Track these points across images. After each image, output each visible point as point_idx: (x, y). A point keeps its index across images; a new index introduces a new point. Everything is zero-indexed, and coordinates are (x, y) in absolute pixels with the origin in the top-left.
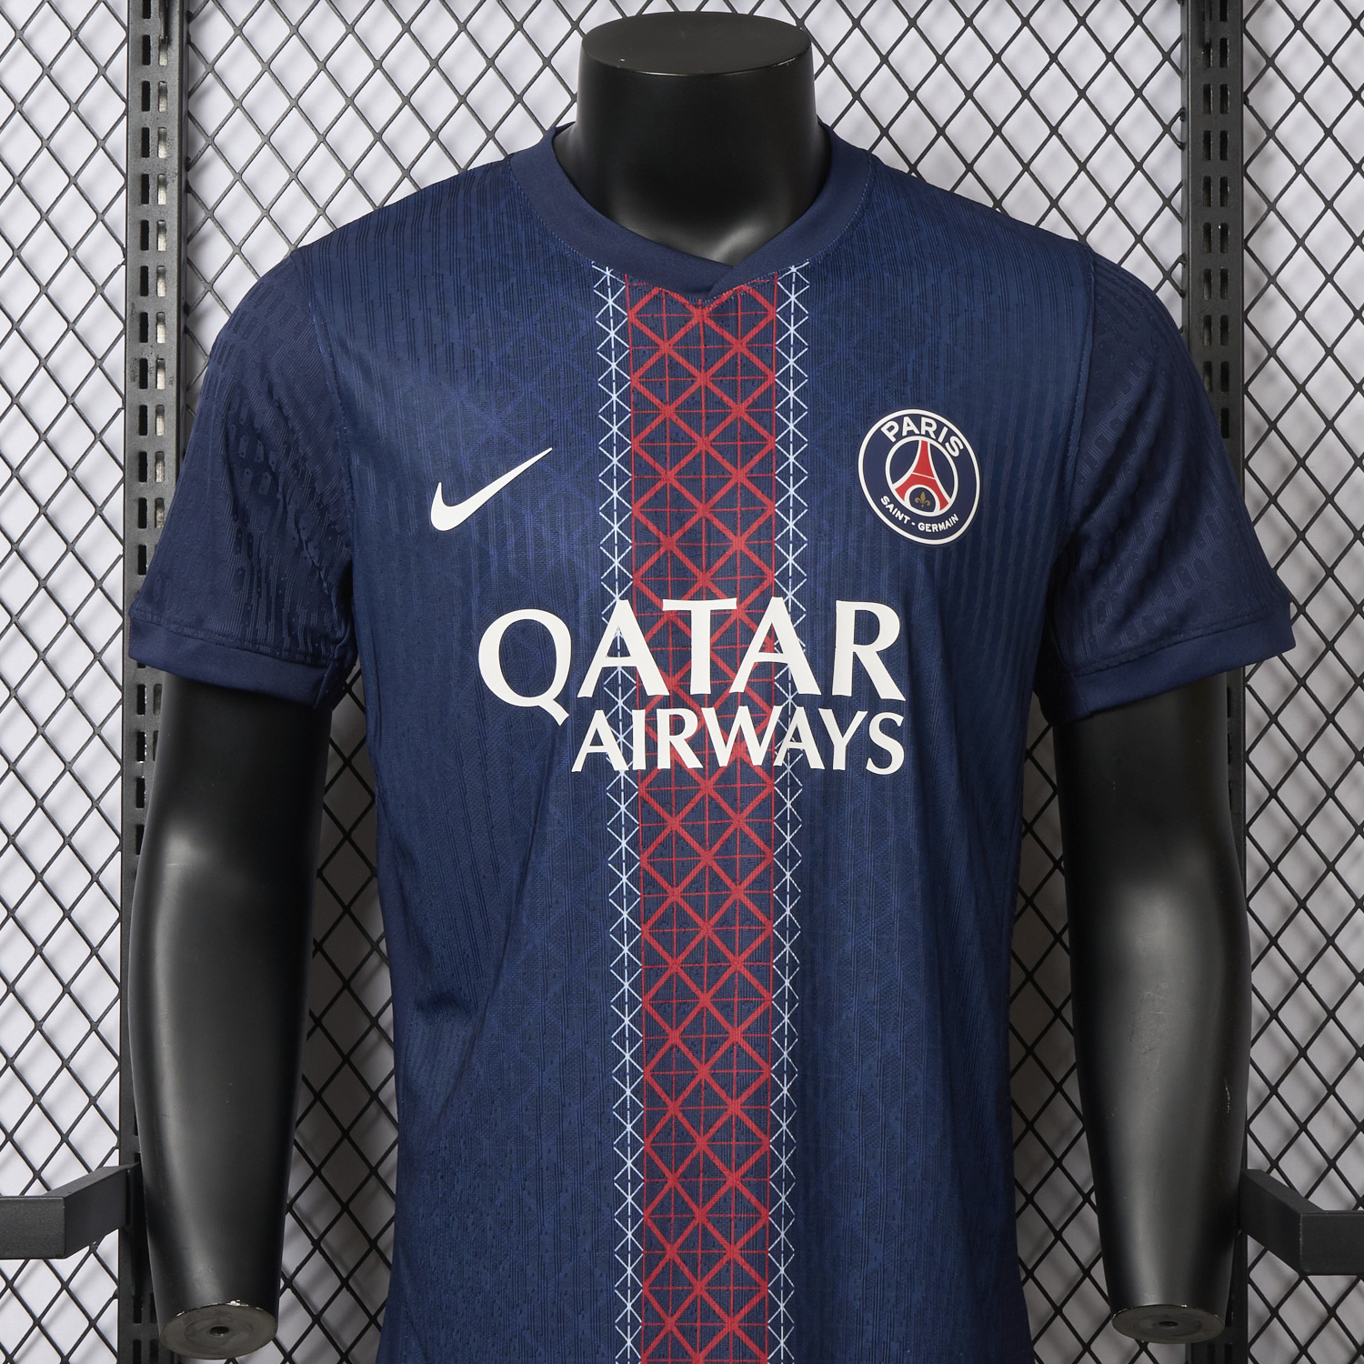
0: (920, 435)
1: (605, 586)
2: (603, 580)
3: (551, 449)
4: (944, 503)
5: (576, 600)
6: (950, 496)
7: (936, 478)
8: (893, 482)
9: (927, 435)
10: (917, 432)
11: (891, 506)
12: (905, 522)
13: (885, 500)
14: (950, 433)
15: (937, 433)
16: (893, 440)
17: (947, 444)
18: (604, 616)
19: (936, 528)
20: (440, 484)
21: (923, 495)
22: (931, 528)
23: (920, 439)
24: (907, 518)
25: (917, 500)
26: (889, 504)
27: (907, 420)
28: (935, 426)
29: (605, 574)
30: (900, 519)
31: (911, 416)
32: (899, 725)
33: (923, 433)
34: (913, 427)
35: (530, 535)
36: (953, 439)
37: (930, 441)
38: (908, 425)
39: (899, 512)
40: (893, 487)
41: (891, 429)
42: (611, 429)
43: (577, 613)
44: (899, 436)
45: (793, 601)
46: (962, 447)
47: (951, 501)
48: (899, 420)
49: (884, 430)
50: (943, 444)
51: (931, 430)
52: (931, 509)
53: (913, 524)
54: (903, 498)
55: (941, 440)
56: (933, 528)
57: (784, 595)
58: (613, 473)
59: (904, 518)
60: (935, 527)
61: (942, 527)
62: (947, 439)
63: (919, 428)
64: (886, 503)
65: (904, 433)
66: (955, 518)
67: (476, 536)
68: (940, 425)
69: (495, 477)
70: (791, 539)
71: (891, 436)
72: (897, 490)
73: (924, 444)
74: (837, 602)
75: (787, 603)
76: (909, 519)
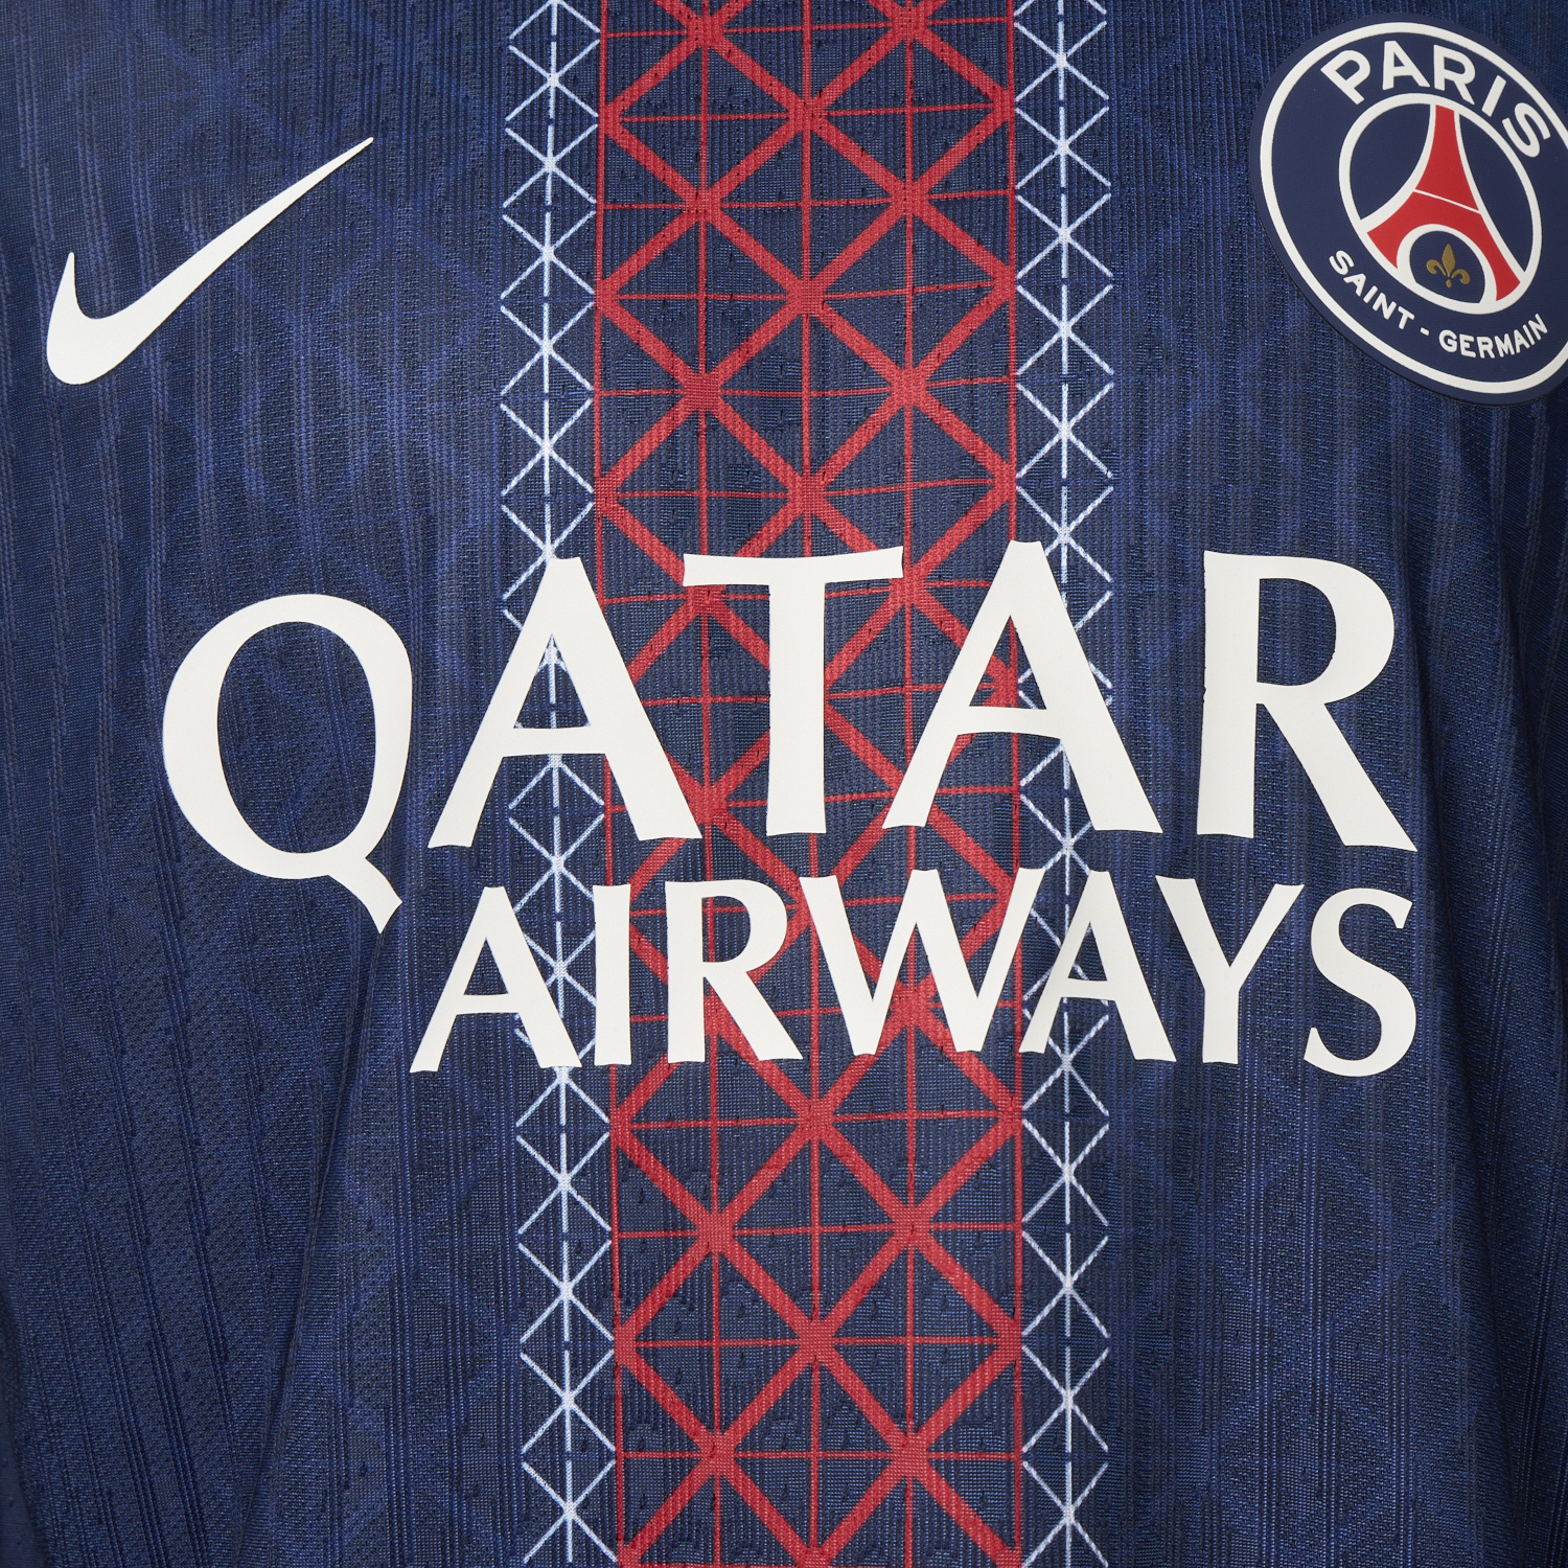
0: (1432, 90)
1: (513, 517)
2: (506, 501)
3: (370, 140)
4: (1506, 282)
5: (429, 562)
6: (1524, 265)
7: (1482, 211)
8: (1364, 212)
9: (1451, 91)
10: (1422, 82)
11: (1359, 280)
12: (1402, 325)
13: (1341, 261)
14: (1513, 94)
15: (1479, 89)
16: (1357, 98)
17: (1507, 123)
18: (510, 604)
19: (1489, 348)
20: (71, 256)
21: (1448, 255)
22: (1474, 347)
23: (1433, 101)
24: (1407, 315)
25: (1431, 265)
26: (1352, 272)
27: (1392, 49)
28: (1470, 73)
29: (514, 483)
30: (1387, 313)
31: (1404, 40)
32: (1400, 924)
33: (1440, 85)
34: (1410, 69)
35: (303, 378)
36: (1521, 110)
37: (1459, 110)
38: (1398, 63)
39: (1382, 298)
40: (1363, 227)
41: (1348, 70)
42: (542, 81)
43: (430, 601)
44: (1372, 90)
45: (1072, 552)
46: (1546, 134)
47: (1526, 277)
48: (1372, 49)
49: (1330, 71)
50: (1495, 120)
51: (1462, 81)
52: (1474, 293)
53: (1425, 332)
54: (1393, 260)
55: (1489, 107)
56: (1482, 348)
57: (1046, 536)
58: (541, 198)
59: (1397, 315)
60: (1485, 345)
61: (1505, 346)
62: (1505, 108)
63: (1428, 71)
64: (1344, 271)
65: (1388, 84)
66: (1538, 326)
67: (160, 395)
68: (1486, 72)
69: (216, 228)
70: (1065, 371)
71: (1349, 87)
72: (1373, 234)
73: (1445, 115)
74: (1207, 554)
75: (1054, 560)
76: (1412, 317)
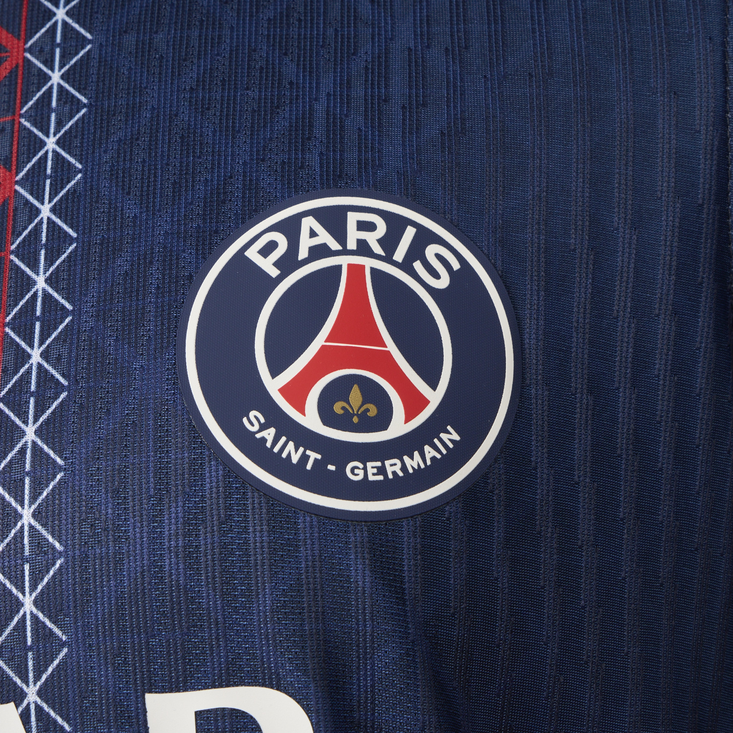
0: (345, 252)
4: (414, 403)
6: (434, 385)
7: (391, 347)
8: (274, 373)
9: (363, 249)
10: (335, 246)
11: (269, 434)
12: (309, 467)
13: (253, 420)
14: (424, 237)
15: (389, 242)
16: (274, 272)
17: (418, 266)
19: (398, 469)
21: (355, 395)
22: (382, 470)
23: (344, 261)
24: (313, 456)
25: (338, 407)
26: (263, 428)
27: (308, 223)
28: (382, 228)
30: (295, 459)
31: (315, 213)
33: (352, 245)
34: (325, 237)
36: (431, 251)
37: (369, 263)
38: (313, 234)
39: (291, 446)
40: (273, 385)
41: (265, 251)
44: (288, 263)
45: (39, 708)
46: (456, 265)
47: (435, 397)
48: (290, 228)
49: (252, 254)
50: (406, 266)
51: (372, 239)
52: (383, 421)
53: (331, 468)
54: (302, 411)
55: (399, 255)
56: (389, 470)
57: (17, 697)
59: (304, 458)
60: (393, 466)
61: (413, 462)
62: (416, 251)
63: (341, 238)
64: (256, 427)
65: (303, 254)
66: (450, 436)
68: (396, 225)
70: (27, 552)
71: (268, 265)
72: (283, 391)
73: (356, 271)
74: (148, 696)
75: (25, 717)
76: (319, 457)
